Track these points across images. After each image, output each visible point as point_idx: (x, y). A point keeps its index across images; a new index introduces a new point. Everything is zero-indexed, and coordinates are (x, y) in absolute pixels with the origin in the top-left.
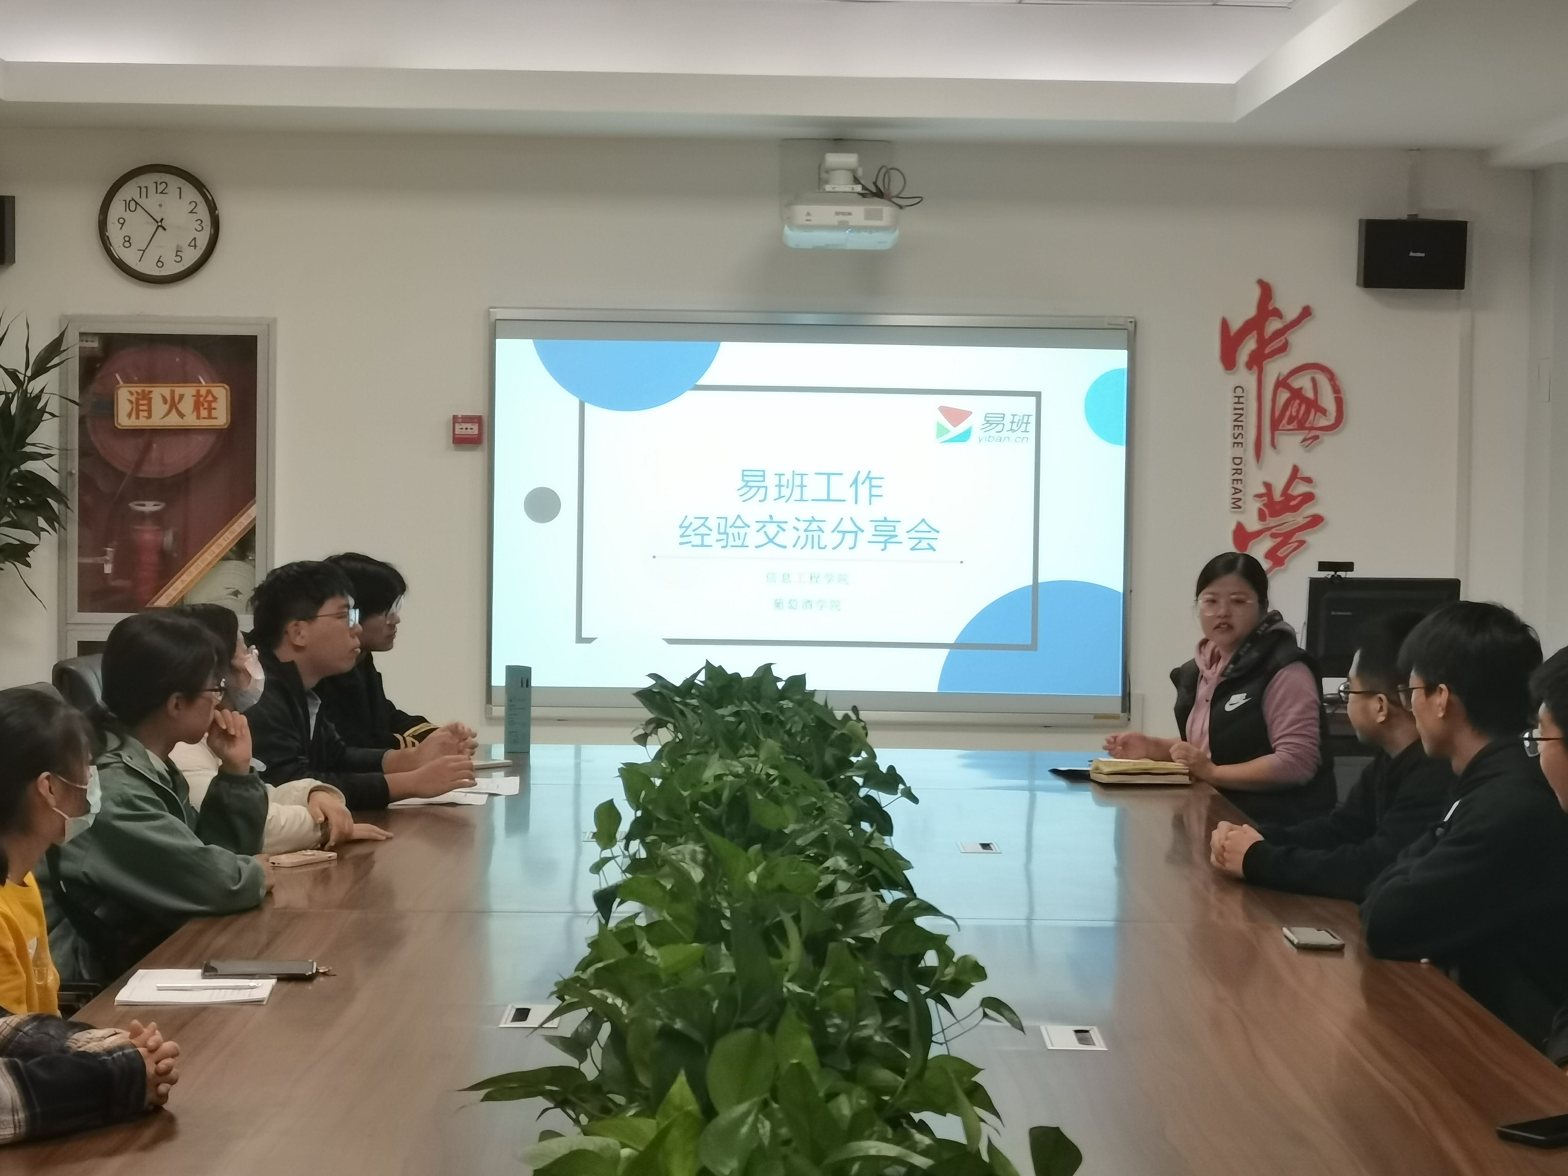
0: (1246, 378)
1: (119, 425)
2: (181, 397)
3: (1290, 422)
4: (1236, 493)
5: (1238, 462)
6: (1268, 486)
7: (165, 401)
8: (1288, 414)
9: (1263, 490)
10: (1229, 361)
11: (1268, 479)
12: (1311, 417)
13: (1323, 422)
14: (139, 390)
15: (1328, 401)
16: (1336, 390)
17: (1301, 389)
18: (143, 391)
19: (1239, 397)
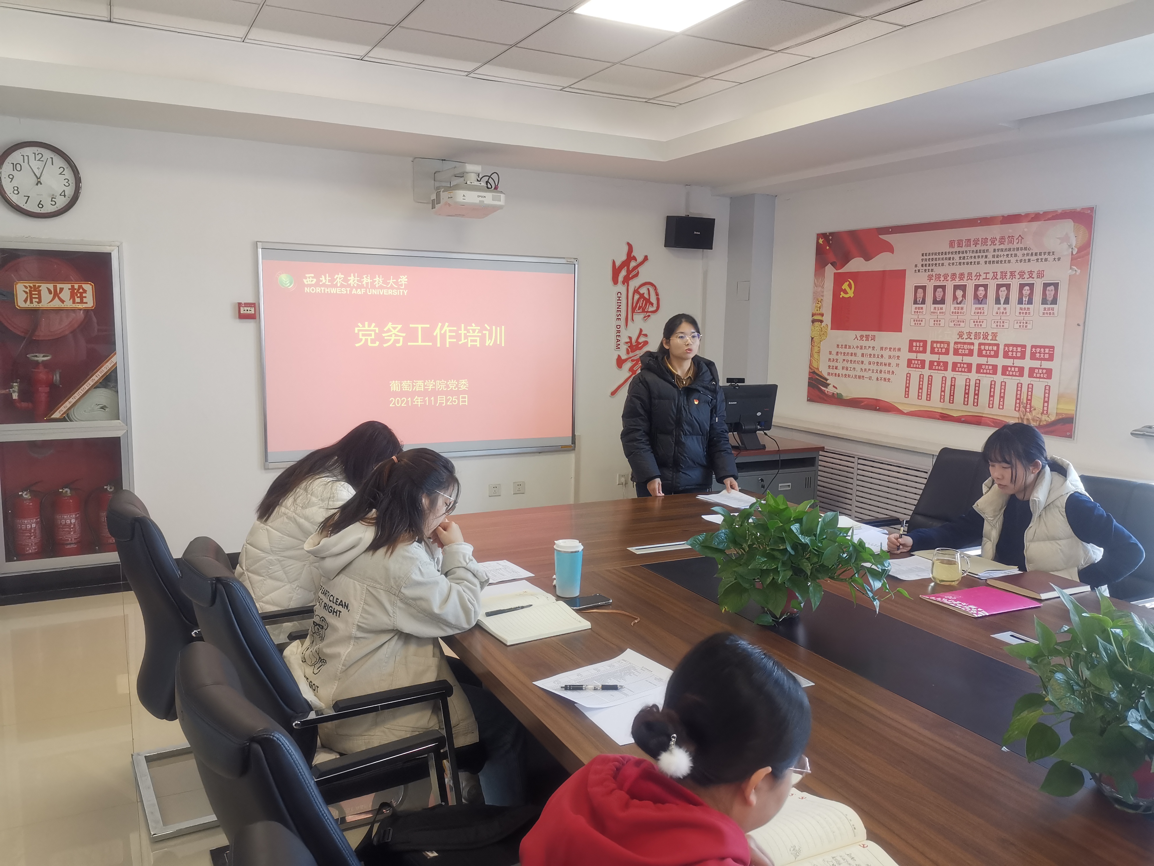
0: (622, 288)
1: (19, 306)
2: (61, 289)
3: (639, 309)
4: (617, 342)
5: (618, 327)
6: (630, 338)
7: (50, 292)
8: (638, 305)
9: (628, 340)
10: (615, 281)
11: (630, 336)
12: (647, 307)
13: (651, 309)
14: (31, 285)
15: (653, 299)
16: (657, 294)
17: (644, 293)
18: (34, 286)
19: (619, 297)
